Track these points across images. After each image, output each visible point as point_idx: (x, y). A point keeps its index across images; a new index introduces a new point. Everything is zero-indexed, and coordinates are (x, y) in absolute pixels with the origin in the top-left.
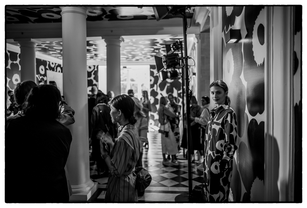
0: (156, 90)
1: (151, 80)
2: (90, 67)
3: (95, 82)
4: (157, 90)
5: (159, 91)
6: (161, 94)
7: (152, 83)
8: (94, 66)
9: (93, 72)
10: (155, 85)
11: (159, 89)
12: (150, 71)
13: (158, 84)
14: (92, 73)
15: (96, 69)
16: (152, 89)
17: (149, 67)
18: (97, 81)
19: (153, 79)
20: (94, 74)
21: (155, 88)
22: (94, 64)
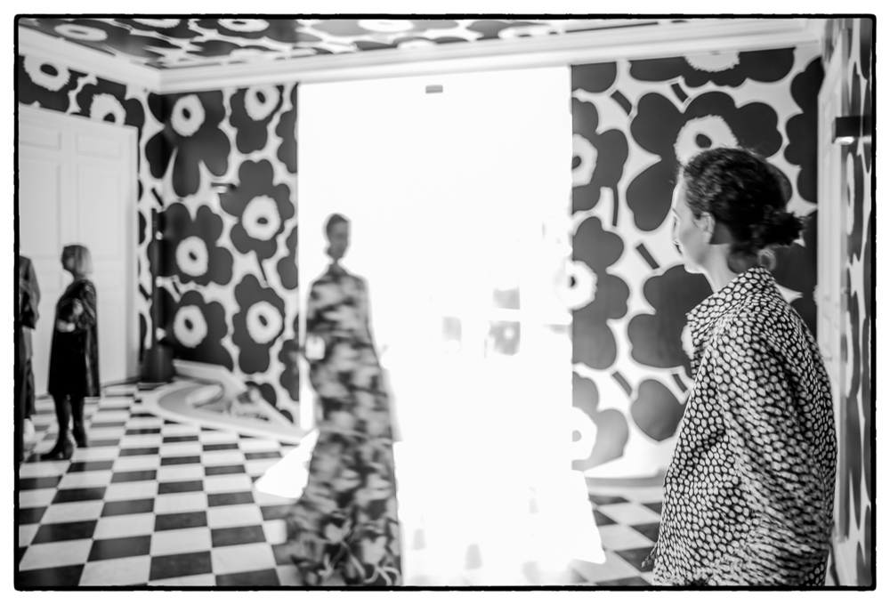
0: (607, 225)
1: (577, 162)
2: (261, 97)
3: (280, 175)
4: (615, 223)
5: (627, 229)
6: (642, 249)
7: (584, 175)
8: (281, 88)
9: (276, 120)
10: (606, 194)
11: (626, 214)
12: (574, 100)
13: (623, 186)
14: (272, 127)
15: (287, 106)
16: (582, 216)
17: (566, 74)
18: (292, 169)
19: (590, 154)
20: (279, 132)
21: (603, 210)
22: (279, 79)
